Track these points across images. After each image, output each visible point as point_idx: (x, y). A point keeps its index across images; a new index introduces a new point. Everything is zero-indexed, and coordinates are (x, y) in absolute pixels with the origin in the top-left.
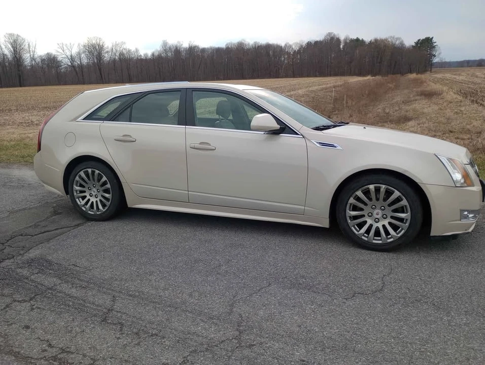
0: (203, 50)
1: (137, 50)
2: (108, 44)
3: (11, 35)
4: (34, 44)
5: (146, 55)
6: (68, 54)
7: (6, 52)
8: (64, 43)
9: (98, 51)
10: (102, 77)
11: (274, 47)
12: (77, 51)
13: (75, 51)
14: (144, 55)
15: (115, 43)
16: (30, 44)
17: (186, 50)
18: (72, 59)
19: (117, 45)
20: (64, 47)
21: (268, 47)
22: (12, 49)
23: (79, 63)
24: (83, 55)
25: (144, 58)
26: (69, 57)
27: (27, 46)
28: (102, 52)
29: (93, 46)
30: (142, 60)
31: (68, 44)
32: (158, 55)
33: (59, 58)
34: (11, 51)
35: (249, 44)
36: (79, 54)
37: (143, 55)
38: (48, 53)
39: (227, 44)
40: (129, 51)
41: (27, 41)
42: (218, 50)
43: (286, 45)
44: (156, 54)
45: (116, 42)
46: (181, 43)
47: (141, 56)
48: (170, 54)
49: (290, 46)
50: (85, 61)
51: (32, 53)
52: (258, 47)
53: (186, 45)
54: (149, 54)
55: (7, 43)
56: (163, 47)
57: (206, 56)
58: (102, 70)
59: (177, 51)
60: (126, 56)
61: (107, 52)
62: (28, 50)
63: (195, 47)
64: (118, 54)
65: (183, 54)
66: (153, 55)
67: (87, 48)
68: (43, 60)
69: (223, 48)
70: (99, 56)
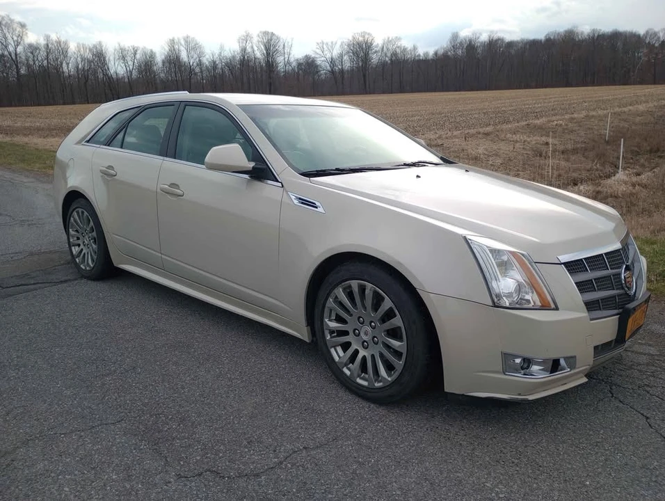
0: (511, 44)
1: (415, 48)
2: (378, 41)
3: (266, 33)
4: (290, 44)
5: (426, 54)
6: (328, 56)
7: (258, 55)
8: (325, 42)
9: (364, 51)
10: (365, 84)
11: (626, 36)
12: (339, 52)
13: (336, 52)
14: (424, 55)
15: (387, 39)
16: (286, 44)
17: (483, 44)
18: (332, 62)
19: (389, 41)
20: (325, 46)
21: (616, 36)
22: (265, 52)
23: (340, 67)
24: (346, 58)
25: (424, 58)
26: (329, 60)
27: (282, 46)
28: (370, 52)
29: (359, 44)
30: (419, 61)
31: (330, 44)
32: (443, 54)
33: (319, 62)
34: (264, 54)
35: (582, 33)
36: (341, 56)
37: (422, 55)
38: (306, 56)
39: (548, 34)
40: (405, 49)
41: (281, 41)
42: (534, 44)
43: (647, 32)
44: (441, 52)
45: (389, 38)
46: (478, 35)
47: (419, 55)
48: (460, 52)
49: (655, 34)
50: (347, 65)
51: (286, 56)
52: (599, 36)
53: (484, 38)
54: (431, 52)
55: (260, 43)
56: (451, 42)
57: (513, 52)
58: (367, 76)
59: (471, 47)
60: (399, 56)
61: (376, 52)
62: (283, 52)
63: (499, 39)
64: (389, 55)
65: (479, 51)
66: (436, 54)
67: (352, 48)
68: (299, 65)
69: (541, 41)
70: (366, 58)
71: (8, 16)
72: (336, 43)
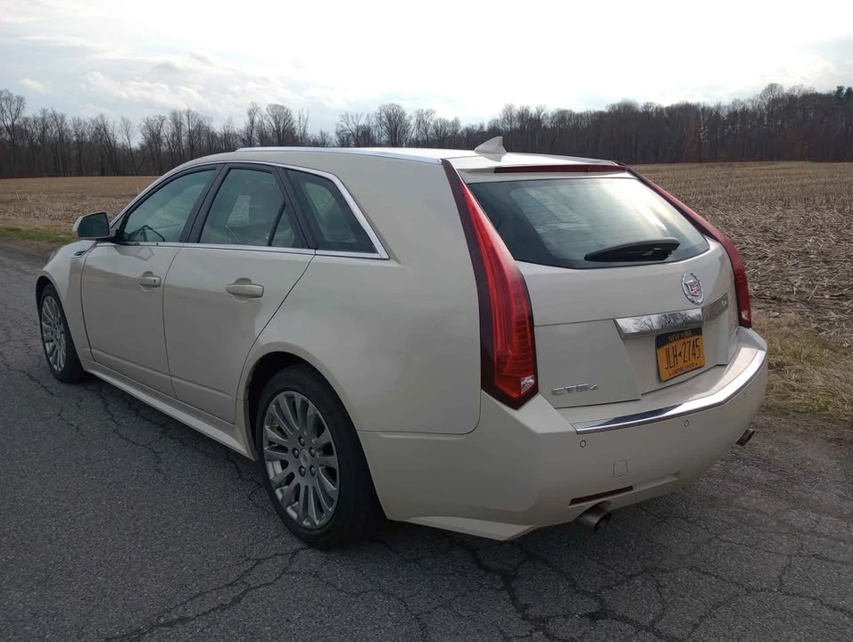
71: (7, 91)
72: (361, 116)
